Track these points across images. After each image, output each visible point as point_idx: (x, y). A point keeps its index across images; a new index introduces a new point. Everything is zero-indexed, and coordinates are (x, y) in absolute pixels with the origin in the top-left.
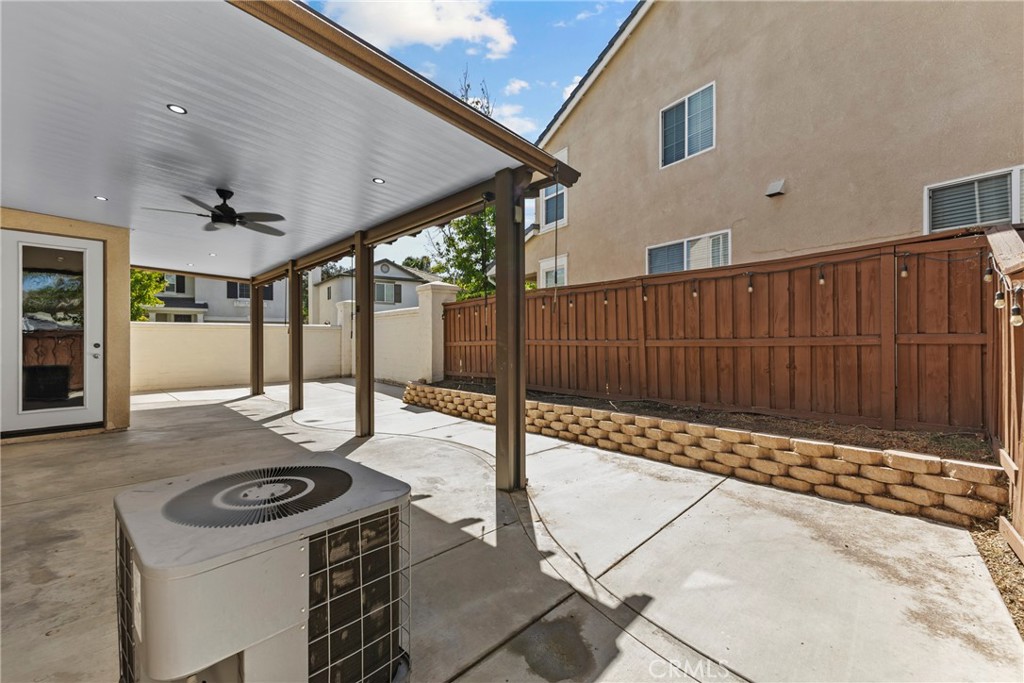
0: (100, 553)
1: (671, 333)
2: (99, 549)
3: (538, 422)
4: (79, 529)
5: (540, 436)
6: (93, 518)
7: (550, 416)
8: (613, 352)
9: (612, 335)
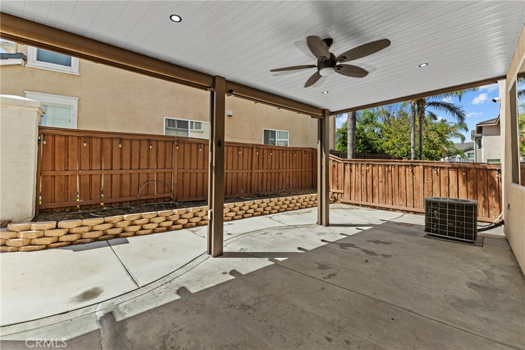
0: (463, 270)
1: (263, 167)
2: (462, 272)
3: (240, 213)
4: (466, 287)
5: (244, 220)
6: (455, 290)
7: (246, 208)
8: (240, 175)
9: (240, 167)
